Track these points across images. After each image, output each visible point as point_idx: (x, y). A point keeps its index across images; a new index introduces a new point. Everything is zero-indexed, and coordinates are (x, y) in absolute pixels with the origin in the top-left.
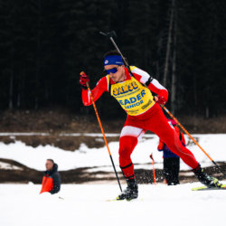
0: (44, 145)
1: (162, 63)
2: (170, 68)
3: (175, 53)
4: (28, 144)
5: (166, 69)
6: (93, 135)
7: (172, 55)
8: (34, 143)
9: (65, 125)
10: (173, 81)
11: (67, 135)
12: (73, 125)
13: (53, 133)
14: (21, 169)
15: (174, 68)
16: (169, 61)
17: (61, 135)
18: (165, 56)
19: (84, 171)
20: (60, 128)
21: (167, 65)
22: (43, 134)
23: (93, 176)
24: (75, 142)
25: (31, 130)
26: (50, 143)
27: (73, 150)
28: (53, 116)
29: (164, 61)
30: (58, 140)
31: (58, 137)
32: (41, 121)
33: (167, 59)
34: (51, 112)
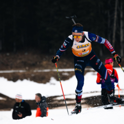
0: (22, 80)
1: (112, 12)
2: (119, 15)
3: (122, 4)
4: (9, 79)
5: (116, 17)
6: (60, 70)
7: (119, 5)
8: (14, 78)
9: (38, 63)
10: (122, 26)
11: (40, 71)
12: (44, 63)
13: (29, 70)
14: (5, 99)
15: (122, 16)
16: (118, 10)
17: (35, 71)
18: (114, 6)
19: (54, 99)
20: (34, 66)
21: (116, 13)
22: (21, 71)
23: (61, 103)
24: (47, 77)
25: (11, 68)
26: (27, 78)
27: (45, 83)
28: (28, 56)
29: (114, 10)
30: (33, 75)
31: (33, 73)
32: (18, 61)
33: (116, 8)
34: (26, 54)
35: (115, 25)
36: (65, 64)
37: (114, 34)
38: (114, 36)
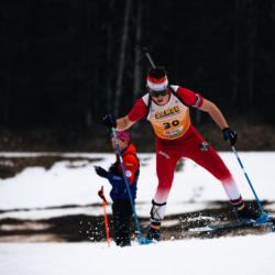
2: (132, 35)
3: (140, 9)
5: (125, 37)
7: (135, 12)
10: (138, 59)
15: (139, 36)
16: (130, 23)
18: (123, 14)
21: (126, 30)
29: (122, 22)
33: (126, 18)
35: (123, 55)
36: (6, 140)
37: (120, 77)
38: (119, 83)
